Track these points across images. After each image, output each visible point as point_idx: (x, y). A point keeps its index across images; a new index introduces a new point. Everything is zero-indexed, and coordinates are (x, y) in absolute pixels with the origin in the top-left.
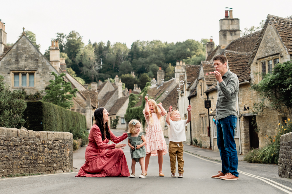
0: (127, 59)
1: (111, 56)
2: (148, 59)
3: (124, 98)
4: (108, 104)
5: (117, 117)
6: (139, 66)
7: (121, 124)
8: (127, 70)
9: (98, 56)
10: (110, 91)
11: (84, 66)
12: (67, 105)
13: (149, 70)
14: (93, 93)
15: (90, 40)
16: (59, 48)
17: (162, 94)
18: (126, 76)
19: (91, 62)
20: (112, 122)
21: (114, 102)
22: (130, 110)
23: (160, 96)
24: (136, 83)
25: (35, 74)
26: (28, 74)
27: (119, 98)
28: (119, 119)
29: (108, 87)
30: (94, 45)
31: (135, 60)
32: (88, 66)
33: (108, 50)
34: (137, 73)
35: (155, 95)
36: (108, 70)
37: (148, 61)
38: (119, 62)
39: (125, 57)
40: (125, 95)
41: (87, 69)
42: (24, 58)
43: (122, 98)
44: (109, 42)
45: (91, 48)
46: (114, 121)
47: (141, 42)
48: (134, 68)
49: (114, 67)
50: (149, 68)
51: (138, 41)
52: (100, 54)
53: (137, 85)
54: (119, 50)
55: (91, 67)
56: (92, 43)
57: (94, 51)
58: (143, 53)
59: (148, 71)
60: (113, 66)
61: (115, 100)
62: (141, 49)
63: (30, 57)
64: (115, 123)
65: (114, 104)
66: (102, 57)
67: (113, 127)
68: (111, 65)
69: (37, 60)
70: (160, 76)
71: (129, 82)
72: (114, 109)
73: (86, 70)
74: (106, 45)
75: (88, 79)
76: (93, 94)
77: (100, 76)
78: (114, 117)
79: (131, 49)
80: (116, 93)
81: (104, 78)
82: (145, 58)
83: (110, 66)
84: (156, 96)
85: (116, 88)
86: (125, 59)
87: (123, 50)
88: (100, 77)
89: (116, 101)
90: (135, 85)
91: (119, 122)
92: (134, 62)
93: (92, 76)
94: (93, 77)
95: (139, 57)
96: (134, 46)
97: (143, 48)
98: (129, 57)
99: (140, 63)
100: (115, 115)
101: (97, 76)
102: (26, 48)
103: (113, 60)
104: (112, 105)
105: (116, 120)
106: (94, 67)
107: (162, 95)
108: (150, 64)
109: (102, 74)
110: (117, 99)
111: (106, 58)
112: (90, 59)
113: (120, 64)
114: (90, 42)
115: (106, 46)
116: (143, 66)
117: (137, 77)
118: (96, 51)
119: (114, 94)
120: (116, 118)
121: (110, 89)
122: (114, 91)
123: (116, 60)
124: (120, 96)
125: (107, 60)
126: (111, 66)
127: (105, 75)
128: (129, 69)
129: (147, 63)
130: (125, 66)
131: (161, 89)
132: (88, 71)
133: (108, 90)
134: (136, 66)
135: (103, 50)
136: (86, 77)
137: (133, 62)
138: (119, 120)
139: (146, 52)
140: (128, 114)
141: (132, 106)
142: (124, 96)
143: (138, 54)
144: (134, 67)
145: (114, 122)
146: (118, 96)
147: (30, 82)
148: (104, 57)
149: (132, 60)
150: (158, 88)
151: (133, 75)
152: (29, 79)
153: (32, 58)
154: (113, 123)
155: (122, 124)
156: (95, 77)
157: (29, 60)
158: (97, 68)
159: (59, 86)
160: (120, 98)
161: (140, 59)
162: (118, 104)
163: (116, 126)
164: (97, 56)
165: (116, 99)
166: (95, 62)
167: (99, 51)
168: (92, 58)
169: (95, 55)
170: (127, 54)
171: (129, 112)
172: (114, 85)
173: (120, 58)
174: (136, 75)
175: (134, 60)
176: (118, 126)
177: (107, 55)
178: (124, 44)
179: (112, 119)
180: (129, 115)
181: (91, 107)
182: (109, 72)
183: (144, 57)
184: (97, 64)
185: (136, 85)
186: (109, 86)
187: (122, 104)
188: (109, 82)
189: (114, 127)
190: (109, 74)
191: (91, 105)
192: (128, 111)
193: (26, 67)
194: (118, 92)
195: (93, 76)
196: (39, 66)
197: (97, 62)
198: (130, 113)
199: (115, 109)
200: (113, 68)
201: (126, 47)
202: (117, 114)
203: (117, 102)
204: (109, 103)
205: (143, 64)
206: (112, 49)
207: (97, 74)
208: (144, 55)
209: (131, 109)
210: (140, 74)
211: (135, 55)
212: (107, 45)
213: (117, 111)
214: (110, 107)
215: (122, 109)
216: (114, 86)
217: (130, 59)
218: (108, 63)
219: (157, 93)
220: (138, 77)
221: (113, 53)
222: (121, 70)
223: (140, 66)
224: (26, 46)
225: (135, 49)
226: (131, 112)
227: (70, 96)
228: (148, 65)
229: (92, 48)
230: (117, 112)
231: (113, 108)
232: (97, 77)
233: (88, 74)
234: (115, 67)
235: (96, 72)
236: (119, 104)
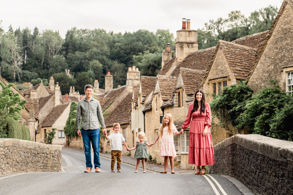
0: (60, 52)
1: (38, 49)
2: (87, 54)
3: (62, 106)
4: (41, 113)
5: (53, 130)
6: (75, 62)
7: (58, 138)
8: (60, 67)
9: (22, 48)
10: (44, 96)
11: (3, 60)
13: (89, 68)
14: (35, 102)
15: (11, 27)
17: (111, 104)
18: (59, 76)
19: (12, 55)
20: (48, 135)
21: (49, 111)
22: (71, 122)
23: (108, 106)
24: (71, 84)
27: (56, 106)
28: (56, 131)
29: (41, 91)
30: (17, 33)
31: (70, 55)
32: (8, 60)
33: (35, 40)
34: (72, 71)
35: (103, 105)
36: (35, 66)
38: (50, 56)
39: (58, 51)
40: (63, 103)
41: (7, 65)
43: (60, 106)
44: (36, 29)
45: (13, 37)
46: (50, 134)
47: (78, 31)
48: (70, 64)
49: (42, 63)
50: (89, 66)
51: (74, 29)
52: (24, 46)
53: (74, 87)
54: (50, 41)
55: (11, 62)
56: (14, 30)
57: (17, 41)
58: (81, 46)
59: (88, 69)
60: (41, 61)
61: (51, 108)
62: (79, 40)
64: (50, 137)
65: (49, 113)
66: (27, 49)
67: (48, 142)
68: (38, 59)
70: (108, 82)
71: (63, 83)
72: (49, 119)
73: (5, 65)
74: (32, 33)
75: (8, 78)
76: (35, 104)
77: (24, 74)
78: (50, 129)
79: (65, 40)
80: (51, 100)
81: (29, 77)
82: (83, 52)
83: (37, 62)
85: (52, 94)
86: (57, 52)
87: (55, 41)
88: (25, 75)
89: (51, 110)
91: (55, 135)
92: (70, 57)
93: (14, 74)
94: (14, 75)
95: (76, 50)
96: (70, 34)
97: (82, 39)
98: (62, 50)
99: (78, 58)
100: (51, 126)
101: (20, 73)
103: (41, 54)
104: (47, 115)
105: (52, 133)
106: (16, 62)
108: (90, 60)
109: (27, 72)
110: (53, 107)
111: (33, 50)
112: (11, 51)
113: (51, 59)
114: (11, 29)
115: (33, 34)
116: (81, 63)
117: (73, 77)
118: (20, 41)
119: (50, 100)
120: (52, 131)
121: (43, 94)
122: (48, 98)
123: (46, 53)
124: (58, 103)
125: (34, 53)
126: (39, 61)
127: (30, 73)
128: (63, 66)
129: (86, 58)
130: (57, 62)
131: (110, 98)
132: (7, 68)
133: (41, 95)
134: (73, 62)
135: (28, 39)
136: (5, 74)
137: (67, 56)
138: (55, 133)
139: (85, 45)
140: (69, 126)
141: (74, 117)
142: (61, 104)
143: (74, 47)
144: (68, 63)
145: (49, 136)
146: (54, 104)
148: (29, 49)
149: (67, 54)
150: (105, 96)
151: (68, 73)
154: (49, 137)
155: (59, 138)
156: (17, 75)
158: (20, 63)
160: (57, 106)
161: (77, 53)
162: (54, 113)
163: (52, 140)
164: (21, 47)
165: (52, 107)
166: (18, 55)
167: (23, 41)
168: (13, 49)
169: (18, 46)
170: (60, 46)
171: (71, 124)
172: (48, 90)
173: (51, 50)
174: (72, 74)
175: (69, 54)
176: (54, 141)
177: (34, 47)
178: (56, 32)
179: (47, 131)
180: (70, 128)
181: (35, 120)
182: (35, 69)
183: (82, 51)
184: (20, 58)
185: (72, 88)
187: (59, 114)
189: (50, 141)
190: (36, 72)
191: (35, 117)
192: (68, 123)
194: (54, 98)
195: (15, 73)
197: (21, 56)
198: (71, 125)
199: (51, 119)
200: (41, 64)
201: (60, 37)
202: (53, 126)
203: (52, 111)
204: (43, 112)
205: (82, 59)
206: (40, 39)
207: (20, 71)
208: (83, 48)
209: (72, 120)
210: (77, 73)
211: (70, 47)
212: (34, 33)
213: (53, 122)
214: (44, 117)
215: (60, 120)
216: (48, 91)
217: (64, 52)
218: (35, 57)
219: (105, 103)
220: (75, 76)
221: (42, 45)
222: (52, 67)
223: (78, 62)
225: (71, 40)
226: (73, 124)
228: (87, 61)
229: (14, 37)
230: (53, 124)
231: (49, 118)
232: (20, 76)
233: (9, 71)
234: (44, 63)
235: (19, 68)
236: (56, 113)
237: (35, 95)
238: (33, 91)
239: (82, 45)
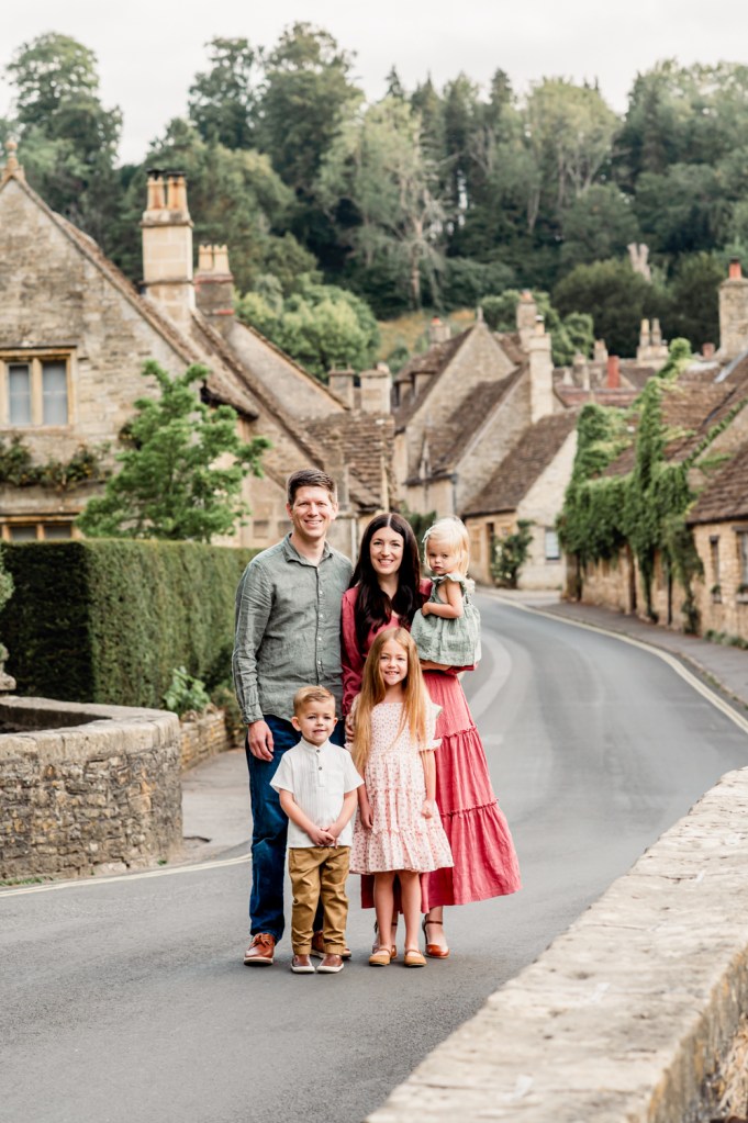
0: (606, 172)
1: (511, 163)
2: (722, 173)
3: (561, 418)
4: (474, 454)
5: (523, 525)
6: (672, 210)
7: (542, 561)
8: (605, 237)
9: (443, 162)
10: (490, 379)
11: (366, 220)
12: (218, 518)
13: (729, 234)
14: (366, 429)
15: (394, 74)
16: (186, 216)
17: (735, 414)
18: (598, 275)
19: (403, 195)
20: (499, 549)
21: (507, 442)
22: (579, 494)
23: (722, 426)
24: (649, 312)
25: (72, 363)
26: (36, 366)
27: (535, 418)
28: (534, 532)
29: (477, 357)
30: (420, 100)
31: (649, 180)
32: (388, 220)
33: (497, 126)
34: (661, 251)
35: (703, 417)
36: (501, 238)
37: (723, 184)
38: (562, 189)
39: (597, 165)
40: (566, 406)
41: (382, 239)
42: (18, 290)
43: (552, 419)
44: (500, 78)
45: (402, 119)
46: (508, 546)
47: (684, 72)
48: (646, 221)
49: (532, 222)
50: (731, 224)
51: (667, 65)
52: (451, 152)
53: (656, 323)
54: (561, 125)
55: (401, 226)
57: (422, 136)
58: (695, 139)
59: (726, 240)
60: (525, 214)
61: (516, 432)
62: (683, 113)
63: (47, 284)
64: (510, 558)
65: (507, 453)
66: (465, 165)
67: (504, 578)
68: (514, 208)
69: (79, 296)
70: (733, 310)
71: (617, 305)
72: (506, 479)
73: (376, 242)
74: (484, 97)
75: (389, 294)
76: (365, 434)
77: (455, 273)
78: (507, 524)
79: (628, 115)
80: (516, 394)
81: (477, 284)
82: (705, 167)
83: (509, 217)
84: (706, 421)
85: (522, 366)
86: (592, 171)
87: (581, 121)
88: (458, 279)
89: (517, 438)
90: (645, 324)
91: (531, 549)
92: (647, 188)
93: (412, 277)
94: (416, 283)
95: (674, 161)
96: (646, 91)
97: (698, 107)
98: (617, 161)
99: (682, 194)
100: (511, 511)
101: (436, 272)
102: (24, 240)
103: (526, 183)
104: (500, 459)
105: (516, 538)
106: (419, 226)
107: (738, 420)
108: (734, 199)
109: (467, 264)
110: (525, 424)
111: (490, 171)
112: (395, 180)
113: (568, 201)
114: (397, 83)
115: (489, 101)
116: (695, 212)
117: (664, 277)
118: (432, 134)
119: (509, 397)
120: (515, 531)
121: (487, 366)
122: (505, 384)
123: (546, 178)
124: (544, 406)
125: (493, 181)
126: (517, 214)
127: (482, 267)
128: (617, 228)
129: (715, 192)
130: (592, 213)
131: (734, 386)
132: (385, 251)
133: (478, 373)
134: (660, 212)
135: (467, 125)
136: (376, 281)
137: (638, 188)
138: (531, 539)
139: (711, 131)
140: (573, 512)
141: (591, 471)
142: (561, 409)
143: (666, 144)
144: (642, 216)
145: (507, 552)
146: (529, 411)
147: (46, 400)
148: (476, 164)
149: (634, 176)
150: (721, 377)
151: (639, 260)
152: (45, 388)
153: (53, 288)
154: (504, 557)
155: (549, 559)
156: (425, 282)
157: (42, 299)
158: (436, 228)
159: (176, 432)
160: (542, 420)
161: (680, 174)
162: (527, 452)
163: (519, 571)
164: (438, 159)
165: (520, 425)
166: (427, 194)
167: (448, 132)
168: (405, 173)
169: (425, 155)
170: (606, 147)
171: (579, 501)
172: (512, 348)
173: (565, 166)
174: (660, 265)
175: (644, 176)
176: (527, 575)
177: (492, 154)
178: (586, 85)
179: (498, 532)
180: (578, 520)
181: (352, 509)
182: (502, 249)
183: (699, 162)
184: (434, 206)
185: (651, 327)
186: (482, 354)
187: (546, 455)
188: (481, 334)
189: (509, 575)
190: (508, 263)
191: (353, 498)
192: (571, 497)
193: (25, 333)
194: (528, 386)
195: (416, 273)
196: (86, 326)
197: (436, 198)
198: (581, 507)
199: (512, 480)
200: (527, 225)
201: (602, 104)
202: (519, 509)
203: (521, 443)
204: (482, 448)
205: (698, 197)
206: (519, 118)
207: (438, 260)
208: (699, 146)
209: (584, 485)
210: (682, 255)
211: (648, 145)
212: (492, 96)
213: (520, 491)
214: (485, 472)
215: (549, 483)
216: (508, 354)
217: (623, 171)
218: (498, 198)
219: (712, 408)
220: (671, 273)
221: (527, 143)
222: (574, 237)
223: (680, 208)
224: (23, 231)
225: (651, 116)
226: (588, 506)
227: (231, 476)
228: (721, 202)
229: (407, 116)
230: (522, 498)
231: (506, 473)
232: (438, 283)
233: (390, 266)
234: (539, 222)
235: (432, 251)
236: (535, 453)
237: (378, 390)
238: (370, 377)
239: (700, 136)
